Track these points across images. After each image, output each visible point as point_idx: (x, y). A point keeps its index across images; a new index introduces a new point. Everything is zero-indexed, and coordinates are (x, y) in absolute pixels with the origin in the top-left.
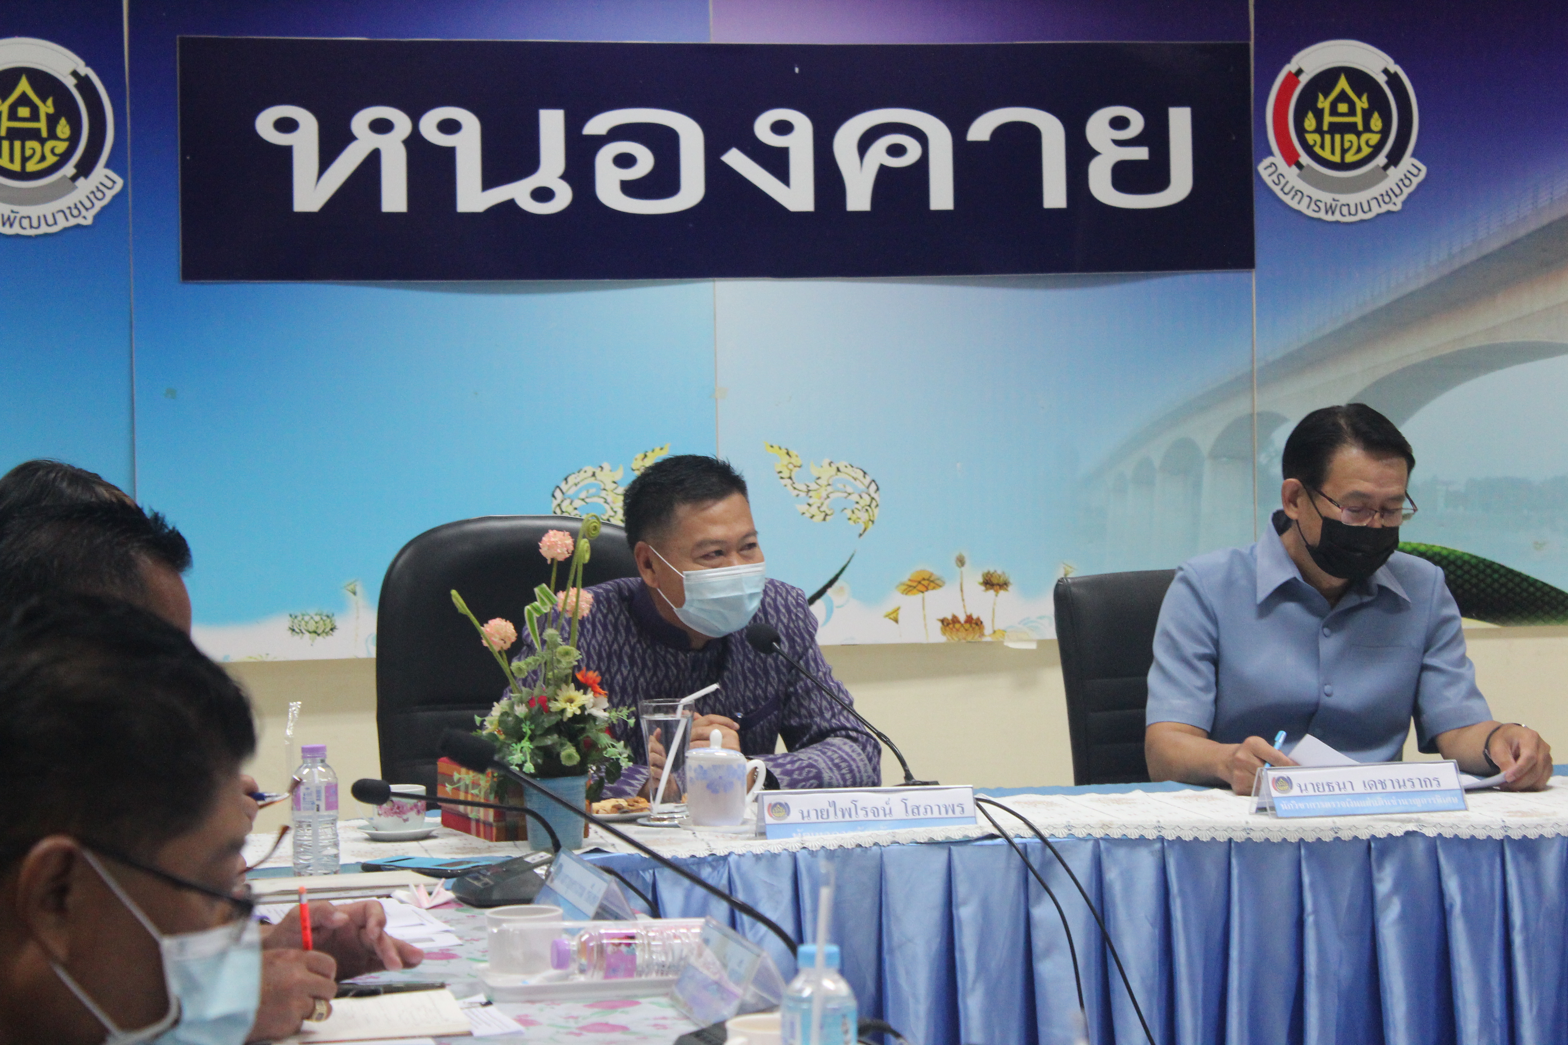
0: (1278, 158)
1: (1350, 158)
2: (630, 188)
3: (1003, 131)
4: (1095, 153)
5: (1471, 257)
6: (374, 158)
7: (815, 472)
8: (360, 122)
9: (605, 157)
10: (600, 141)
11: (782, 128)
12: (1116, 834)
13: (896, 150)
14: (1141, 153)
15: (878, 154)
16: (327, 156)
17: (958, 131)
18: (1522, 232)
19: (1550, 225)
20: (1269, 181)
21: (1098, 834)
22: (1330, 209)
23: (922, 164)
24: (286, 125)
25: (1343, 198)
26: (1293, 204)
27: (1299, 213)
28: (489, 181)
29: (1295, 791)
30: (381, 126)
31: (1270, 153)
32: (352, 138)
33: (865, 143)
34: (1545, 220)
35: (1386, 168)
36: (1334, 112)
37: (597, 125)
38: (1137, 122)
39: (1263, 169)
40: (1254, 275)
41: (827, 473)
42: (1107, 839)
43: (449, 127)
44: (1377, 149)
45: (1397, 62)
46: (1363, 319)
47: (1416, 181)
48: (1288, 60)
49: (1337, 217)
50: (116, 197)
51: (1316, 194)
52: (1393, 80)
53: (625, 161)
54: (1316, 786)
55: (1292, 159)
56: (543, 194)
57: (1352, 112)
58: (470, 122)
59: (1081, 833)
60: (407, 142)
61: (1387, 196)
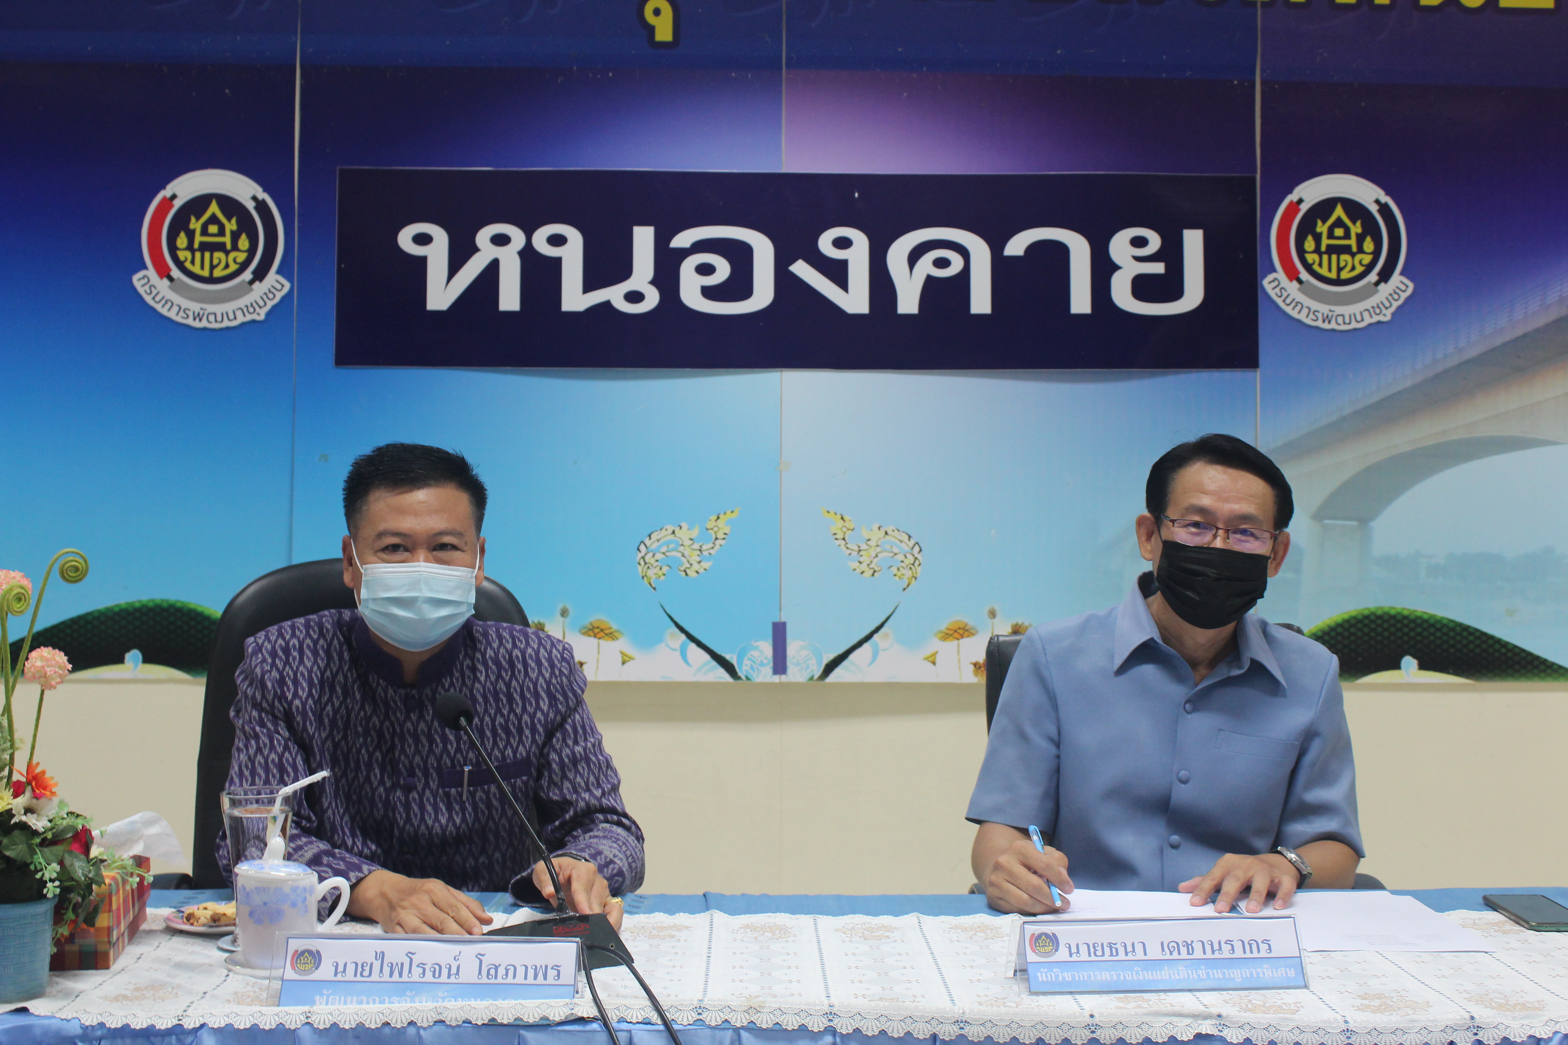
0: (1280, 274)
1: (1345, 275)
2: (709, 293)
3: (1035, 248)
4: (1117, 268)
5: (1454, 361)
6: (494, 267)
7: (866, 534)
8: (483, 237)
9: (688, 266)
10: (684, 253)
11: (843, 243)
12: (765, 1021)
13: (942, 263)
14: (1158, 268)
15: (926, 266)
16: (455, 265)
17: (997, 248)
18: (1499, 341)
19: (1525, 336)
20: (1272, 294)
21: (739, 1020)
22: (1327, 319)
23: (964, 276)
24: (423, 239)
25: (1339, 310)
26: (1294, 314)
27: (1299, 321)
28: (589, 286)
29: (1062, 954)
30: (501, 240)
31: (1273, 270)
32: (476, 250)
33: (914, 257)
34: (1519, 331)
35: (1377, 284)
36: (1331, 235)
37: (683, 240)
38: (1155, 242)
39: (1267, 283)
40: (1258, 373)
41: (876, 536)
42: (752, 1029)
43: (557, 240)
44: (1369, 268)
45: (1388, 193)
46: (1356, 413)
47: (1404, 296)
48: (1290, 191)
49: (1333, 325)
50: (284, 298)
51: (1315, 305)
52: (1384, 209)
53: (705, 270)
54: (1092, 948)
55: (1293, 275)
56: (635, 297)
57: (1347, 236)
58: (575, 237)
59: (713, 1019)
60: (521, 253)
61: (1378, 308)
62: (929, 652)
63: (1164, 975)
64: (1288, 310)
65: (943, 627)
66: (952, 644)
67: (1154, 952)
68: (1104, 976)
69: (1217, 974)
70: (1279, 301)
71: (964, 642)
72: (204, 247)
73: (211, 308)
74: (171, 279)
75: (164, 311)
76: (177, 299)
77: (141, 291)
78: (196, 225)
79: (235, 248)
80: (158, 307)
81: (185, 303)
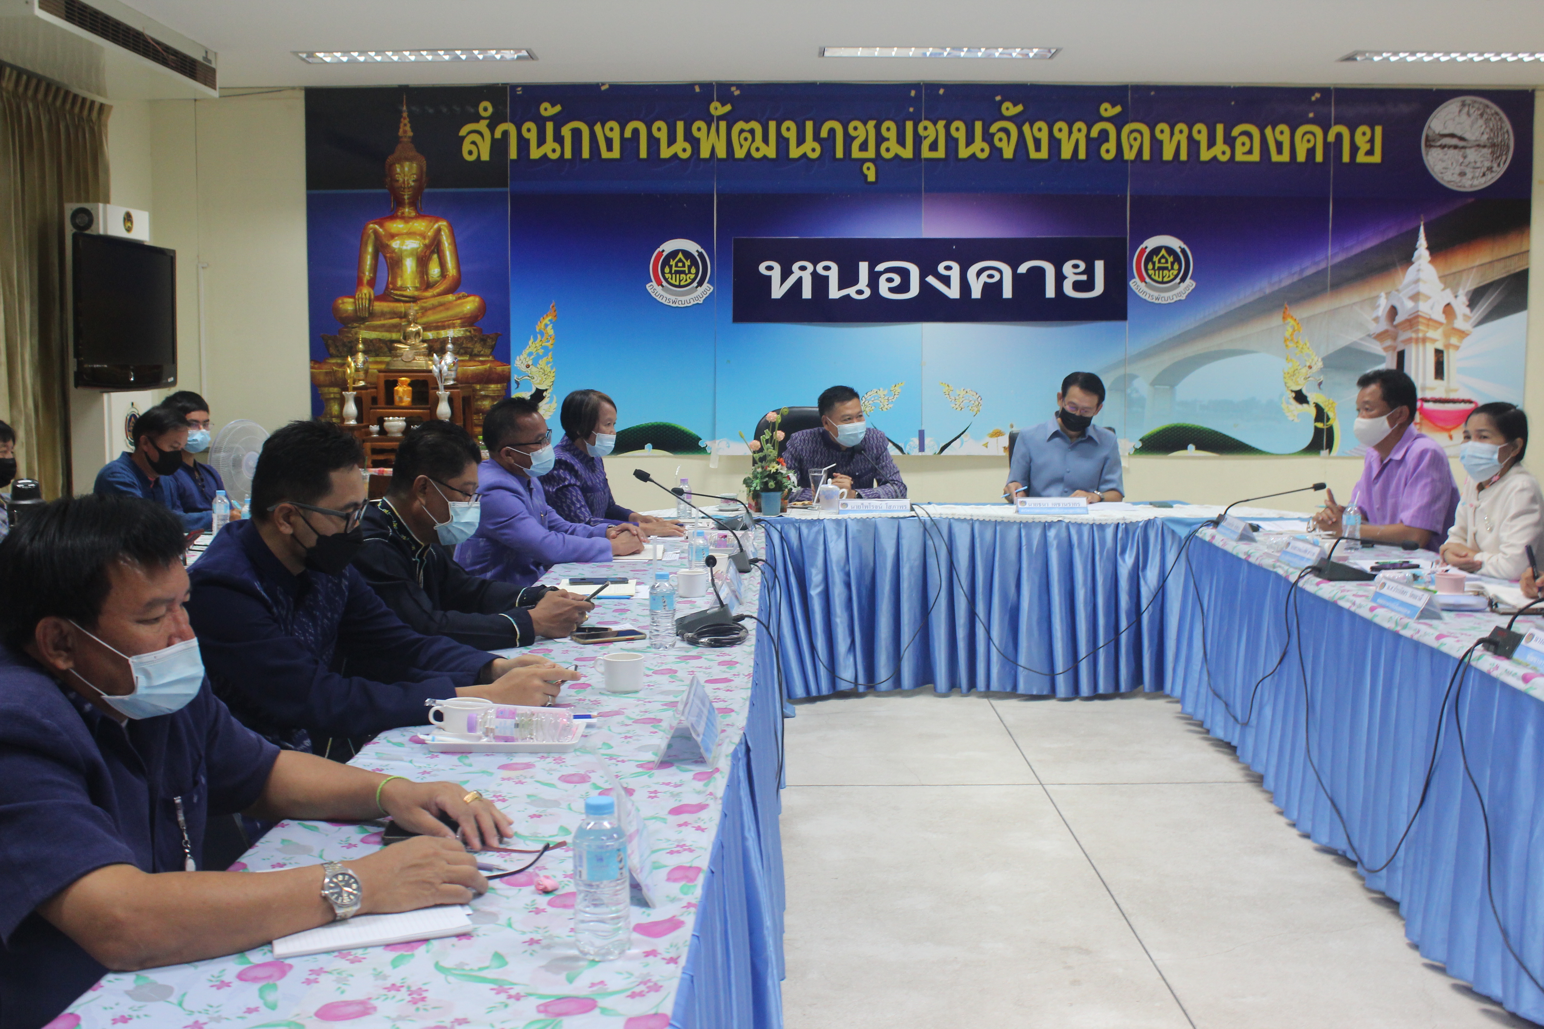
0: (1137, 279)
1: (1165, 280)
2: (891, 290)
3: (1030, 270)
4: (1066, 278)
5: (1212, 317)
6: (800, 280)
7: (958, 393)
8: (795, 267)
9: (882, 279)
10: (881, 273)
11: (948, 268)
13: (991, 276)
14: (1084, 277)
15: (984, 278)
16: (784, 279)
17: (1014, 269)
18: (1233, 308)
19: (1244, 306)
20: (1134, 288)
22: (1157, 299)
23: (1000, 282)
24: (770, 268)
25: (1163, 295)
26: (1143, 296)
27: (1145, 300)
28: (841, 287)
29: (1027, 506)
30: (803, 268)
31: (1134, 277)
32: (792, 273)
33: (979, 274)
34: (1242, 303)
35: (1180, 283)
36: (1159, 262)
37: (880, 267)
38: (1082, 266)
39: (1131, 284)
40: (1127, 322)
41: (962, 393)
43: (827, 268)
44: (1176, 277)
45: (1185, 243)
46: (1170, 339)
47: (1191, 289)
48: (1142, 243)
49: (1160, 302)
50: (711, 294)
51: (1152, 293)
52: (1183, 251)
53: (890, 280)
54: (1035, 504)
55: (1143, 279)
56: (860, 292)
57: (1167, 262)
58: (834, 267)
60: (811, 274)
61: (1180, 294)
62: (985, 442)
63: (1053, 511)
64: (1141, 295)
65: (991, 431)
66: (994, 439)
67: (1050, 506)
68: (1037, 511)
69: (1066, 511)
70: (1137, 291)
71: (1000, 438)
72: (677, 272)
73: (680, 298)
74: (663, 286)
75: (660, 300)
76: (665, 295)
77: (650, 291)
78: (673, 263)
79: (690, 272)
80: (657, 298)
81: (669, 296)
